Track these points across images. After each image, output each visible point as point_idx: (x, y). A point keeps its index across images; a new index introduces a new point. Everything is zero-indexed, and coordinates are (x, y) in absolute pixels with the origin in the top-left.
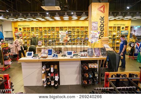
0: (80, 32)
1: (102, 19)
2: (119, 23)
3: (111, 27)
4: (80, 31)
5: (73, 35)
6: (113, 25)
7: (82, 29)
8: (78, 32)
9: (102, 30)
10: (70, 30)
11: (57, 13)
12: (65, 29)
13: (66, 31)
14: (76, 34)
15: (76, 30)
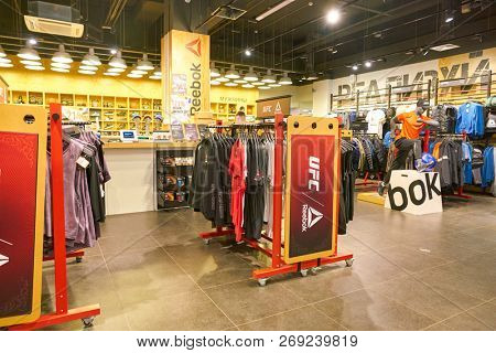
0: (128, 114)
1: (196, 69)
2: (232, 96)
3: (213, 105)
4: (129, 109)
5: (107, 120)
6: (218, 101)
7: (134, 104)
8: (123, 113)
9: (197, 95)
10: (96, 105)
11: (62, 47)
12: (81, 102)
13: (84, 109)
14: (116, 119)
15: (116, 108)
